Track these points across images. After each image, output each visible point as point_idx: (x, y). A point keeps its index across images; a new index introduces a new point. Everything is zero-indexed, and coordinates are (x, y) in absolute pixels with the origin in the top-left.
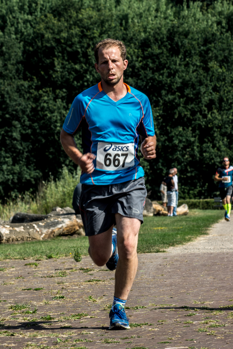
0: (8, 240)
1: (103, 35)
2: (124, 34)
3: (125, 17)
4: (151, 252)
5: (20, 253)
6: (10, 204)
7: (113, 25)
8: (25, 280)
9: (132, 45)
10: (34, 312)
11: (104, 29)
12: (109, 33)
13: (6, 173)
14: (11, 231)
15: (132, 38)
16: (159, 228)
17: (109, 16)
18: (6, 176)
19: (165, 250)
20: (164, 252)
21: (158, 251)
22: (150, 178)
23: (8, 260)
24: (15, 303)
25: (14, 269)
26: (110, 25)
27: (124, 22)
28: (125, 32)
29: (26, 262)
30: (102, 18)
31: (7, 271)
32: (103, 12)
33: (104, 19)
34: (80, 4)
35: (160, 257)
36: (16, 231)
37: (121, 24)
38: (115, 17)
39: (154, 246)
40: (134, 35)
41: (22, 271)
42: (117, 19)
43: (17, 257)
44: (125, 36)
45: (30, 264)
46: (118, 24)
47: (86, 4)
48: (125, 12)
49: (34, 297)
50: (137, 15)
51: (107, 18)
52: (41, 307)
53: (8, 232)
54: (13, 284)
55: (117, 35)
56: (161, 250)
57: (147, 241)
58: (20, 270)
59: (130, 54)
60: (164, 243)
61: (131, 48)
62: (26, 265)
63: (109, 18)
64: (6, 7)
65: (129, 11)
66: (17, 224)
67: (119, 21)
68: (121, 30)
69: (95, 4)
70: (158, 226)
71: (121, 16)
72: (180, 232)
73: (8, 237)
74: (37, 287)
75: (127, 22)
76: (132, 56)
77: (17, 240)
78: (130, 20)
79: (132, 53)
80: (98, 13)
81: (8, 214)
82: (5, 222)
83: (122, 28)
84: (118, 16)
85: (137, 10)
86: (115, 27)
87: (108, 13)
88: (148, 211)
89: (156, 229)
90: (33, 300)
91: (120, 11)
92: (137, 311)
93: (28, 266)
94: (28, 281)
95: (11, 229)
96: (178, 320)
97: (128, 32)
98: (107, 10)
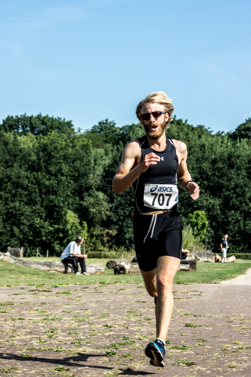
0: (129, 272)
1: (190, 156)
2: (202, 155)
3: (204, 146)
4: (211, 283)
5: (135, 280)
6: (131, 251)
7: (196, 150)
8: (137, 296)
9: (207, 162)
10: (141, 315)
11: (191, 152)
12: (194, 154)
13: (130, 233)
14: (131, 267)
15: (207, 158)
16: (218, 269)
17: (194, 144)
18: (130, 235)
19: (220, 282)
20: (219, 283)
21: (215, 283)
22: (214, 240)
23: (128, 284)
24: (130, 309)
25: (131, 289)
26: (195, 150)
27: (203, 149)
28: (203, 154)
29: (138, 285)
30: (190, 145)
31: (127, 290)
32: (191, 142)
33: (191, 146)
34: (178, 137)
35: (216, 286)
36: (134, 267)
37: (201, 150)
38: (197, 145)
39: (214, 280)
40: (208, 156)
41: (136, 291)
42: (199, 147)
43: (134, 282)
44: (203, 156)
45: (140, 287)
46: (199, 149)
47: (181, 138)
48: (204, 143)
49: (141, 306)
50: (210, 145)
51: (193, 146)
52: (145, 313)
53: (129, 267)
54: (130, 298)
55: (198, 155)
56: (217, 282)
57: (210, 277)
58: (134, 290)
59: (205, 167)
60: (219, 278)
61: (206, 163)
62: (138, 287)
63: (194, 146)
64: (135, 137)
65: (206, 142)
66: (135, 263)
67: (200, 148)
68: (201, 153)
69: (186, 137)
70: (217, 268)
71: (201, 145)
72: (229, 272)
73: (129, 270)
74: (144, 301)
75: (204, 149)
76: (206, 168)
77: (134, 273)
78: (206, 148)
79: (207, 166)
80: (188, 143)
81: (130, 256)
82: (128, 262)
83: (202, 152)
84: (199, 145)
85: (210, 142)
86: (197, 151)
87: (194, 143)
88: (212, 259)
89: (215, 269)
90: (141, 308)
91: (201, 142)
92: (201, 317)
93: (140, 288)
94: (139, 297)
95: (131, 265)
96: (224, 324)
97: (205, 154)
98: (193, 141)
